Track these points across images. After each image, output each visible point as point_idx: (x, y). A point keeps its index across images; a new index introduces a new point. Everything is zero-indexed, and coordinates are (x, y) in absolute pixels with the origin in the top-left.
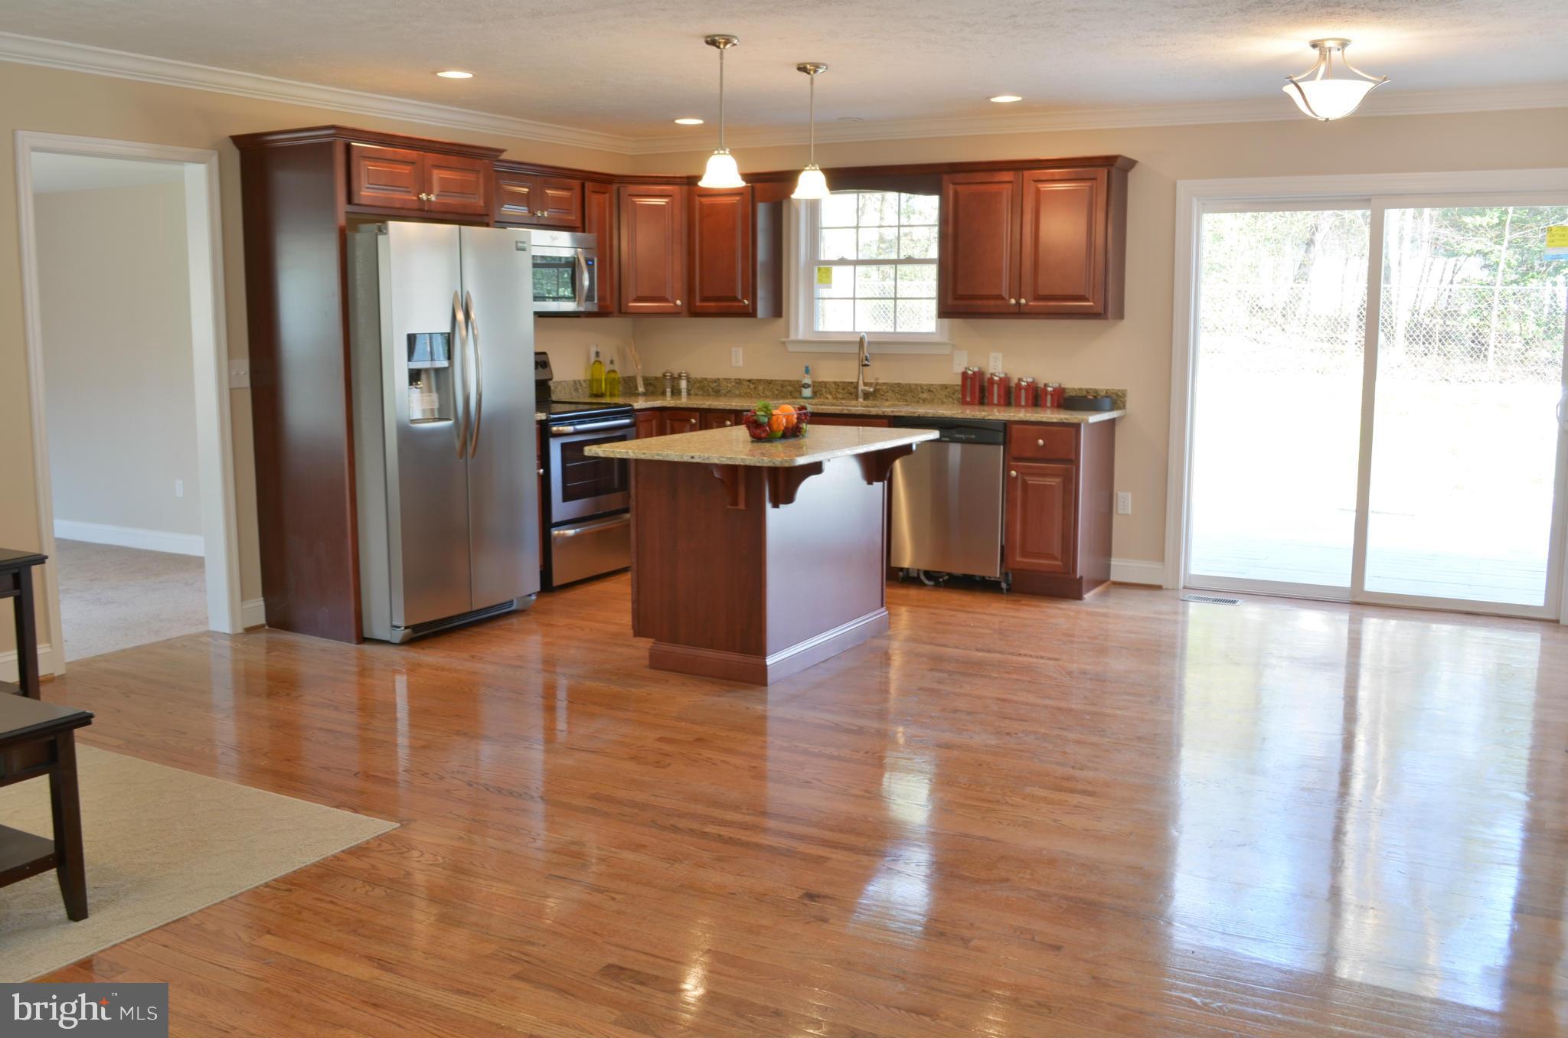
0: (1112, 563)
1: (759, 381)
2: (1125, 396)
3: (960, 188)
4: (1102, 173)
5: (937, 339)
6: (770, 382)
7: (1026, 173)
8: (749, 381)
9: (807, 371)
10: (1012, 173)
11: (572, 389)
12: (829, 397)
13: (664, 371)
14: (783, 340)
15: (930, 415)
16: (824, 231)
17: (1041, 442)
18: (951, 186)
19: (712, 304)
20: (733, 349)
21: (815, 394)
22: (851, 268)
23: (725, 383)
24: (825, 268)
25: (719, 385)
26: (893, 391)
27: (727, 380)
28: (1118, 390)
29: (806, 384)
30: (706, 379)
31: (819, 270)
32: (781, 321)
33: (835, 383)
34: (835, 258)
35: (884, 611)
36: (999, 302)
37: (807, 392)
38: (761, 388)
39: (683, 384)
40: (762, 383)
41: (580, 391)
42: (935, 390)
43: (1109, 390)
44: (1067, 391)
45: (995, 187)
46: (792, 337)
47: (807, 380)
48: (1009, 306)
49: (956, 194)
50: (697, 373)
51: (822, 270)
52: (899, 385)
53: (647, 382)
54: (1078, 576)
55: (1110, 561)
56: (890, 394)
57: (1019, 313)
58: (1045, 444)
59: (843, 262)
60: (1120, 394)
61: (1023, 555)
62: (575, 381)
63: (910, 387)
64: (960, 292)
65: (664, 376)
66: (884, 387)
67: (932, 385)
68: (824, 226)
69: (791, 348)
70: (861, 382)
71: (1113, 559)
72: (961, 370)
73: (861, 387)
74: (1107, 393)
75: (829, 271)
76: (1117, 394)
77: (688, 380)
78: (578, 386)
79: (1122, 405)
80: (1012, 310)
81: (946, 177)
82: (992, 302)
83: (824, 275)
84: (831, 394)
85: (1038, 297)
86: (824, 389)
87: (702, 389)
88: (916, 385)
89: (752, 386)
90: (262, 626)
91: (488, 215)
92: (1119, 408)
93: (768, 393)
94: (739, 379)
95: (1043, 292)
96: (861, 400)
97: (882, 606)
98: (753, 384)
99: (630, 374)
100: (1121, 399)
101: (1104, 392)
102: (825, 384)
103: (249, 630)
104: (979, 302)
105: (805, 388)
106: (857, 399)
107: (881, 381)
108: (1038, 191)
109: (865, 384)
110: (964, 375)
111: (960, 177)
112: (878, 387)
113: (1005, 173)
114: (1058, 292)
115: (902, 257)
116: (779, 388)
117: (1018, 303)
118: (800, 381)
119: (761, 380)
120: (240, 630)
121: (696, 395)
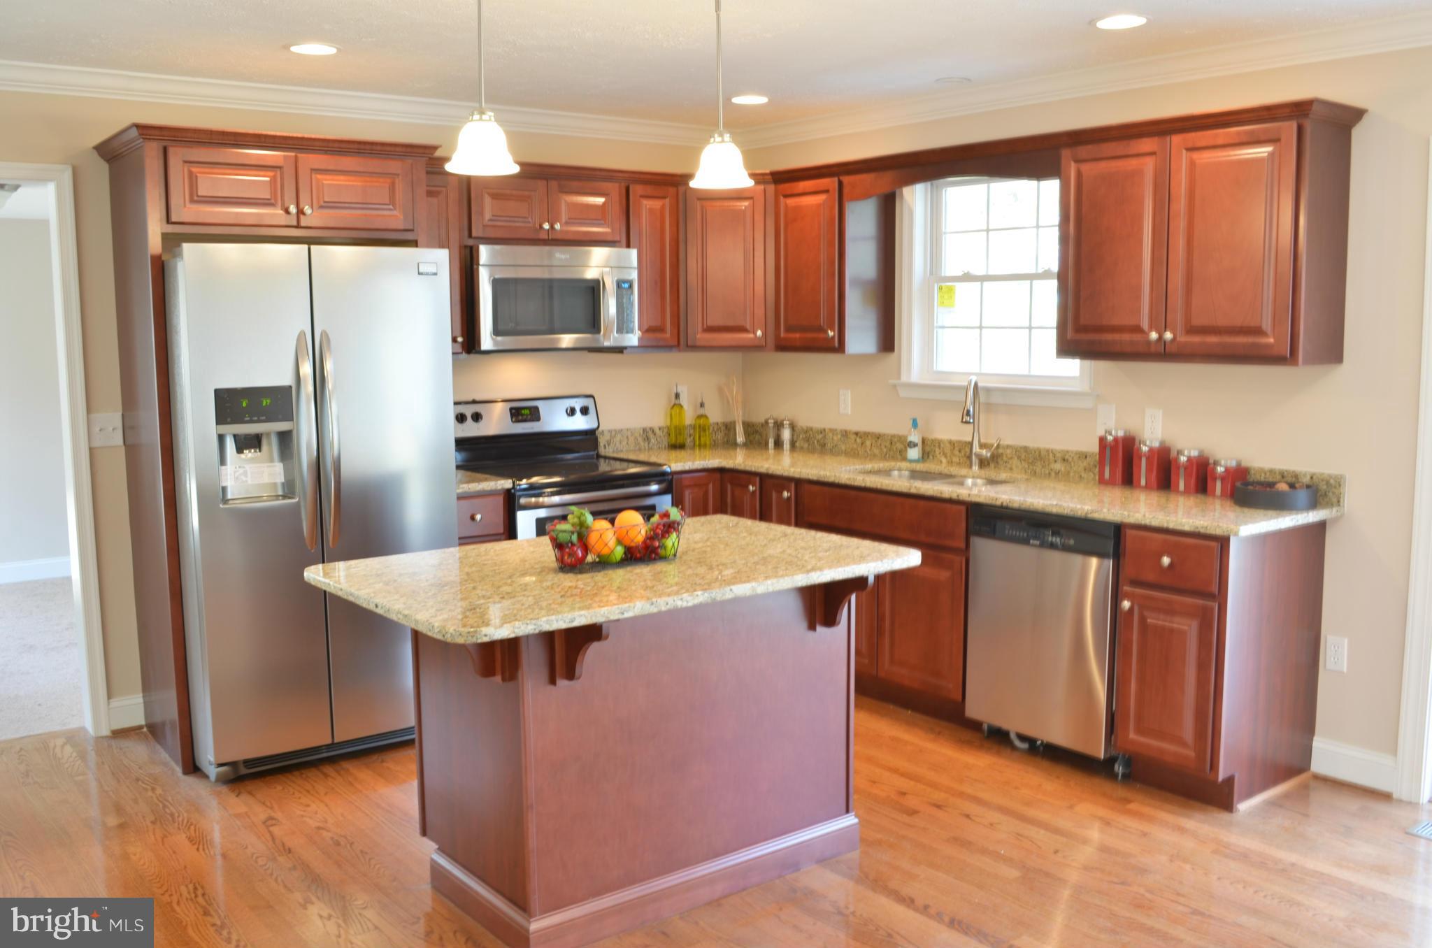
0: (1315, 744)
1: (867, 434)
2: (1340, 485)
3: (1086, 168)
4: (1289, 129)
5: (1076, 388)
6: (878, 437)
7: (1177, 139)
8: (857, 434)
9: (915, 424)
10: (1156, 139)
11: (640, 440)
12: (944, 460)
13: (768, 416)
14: (892, 381)
15: (1016, 505)
16: (948, 236)
17: (1166, 560)
18: (1073, 164)
19: (798, 335)
20: (841, 392)
21: (925, 455)
22: (978, 284)
23: (831, 435)
24: (947, 287)
25: (825, 436)
26: (1019, 457)
27: (833, 431)
28: (1330, 476)
29: (911, 442)
30: (811, 429)
31: (941, 288)
32: (892, 357)
33: (950, 442)
34: (960, 274)
35: (853, 819)
36: (1137, 337)
37: (913, 453)
38: (868, 443)
39: (786, 434)
40: (870, 437)
41: (653, 440)
42: (1070, 459)
43: (1314, 474)
44: (1252, 472)
45: (1133, 163)
46: (904, 379)
47: (914, 437)
48: (1149, 343)
49: (1079, 175)
50: (804, 421)
51: (944, 289)
52: (1026, 449)
53: (750, 428)
54: (1221, 776)
55: (1312, 740)
56: (1015, 461)
57: (1164, 354)
58: (1171, 565)
59: (967, 277)
60: (1332, 481)
61: (1140, 730)
62: (644, 430)
63: (1040, 452)
64: (1082, 321)
65: (767, 422)
66: (1009, 451)
67: (1068, 452)
68: (948, 230)
69: (903, 393)
70: (976, 444)
71: (1316, 739)
72: (1101, 432)
73: (976, 449)
74: (1312, 478)
75: (951, 290)
76: (1328, 483)
77: (793, 427)
78: (651, 436)
79: (1335, 500)
80: (1153, 349)
81: (1066, 153)
82: (1126, 337)
83: (946, 296)
84: (946, 457)
85: (1192, 330)
86: (937, 450)
87: (808, 440)
88: (1048, 451)
89: (859, 440)
90: (140, 727)
91: (412, 230)
92: (1329, 505)
93: (876, 451)
94: (846, 432)
95: (1198, 321)
96: (975, 468)
97: (848, 811)
98: (861, 437)
99: (728, 420)
100: (1334, 490)
101: (1308, 477)
102: (939, 443)
103: (119, 734)
104: (1109, 337)
105: (911, 447)
106: (971, 466)
107: (1005, 442)
108: (1192, 164)
109: (982, 446)
110: (1102, 440)
111: (1083, 151)
112: (1000, 451)
113: (1145, 140)
114: (1221, 322)
115: (1040, 271)
116: (888, 444)
117: (1160, 338)
118: (906, 437)
119: (869, 433)
120: (106, 732)
121: (802, 448)
